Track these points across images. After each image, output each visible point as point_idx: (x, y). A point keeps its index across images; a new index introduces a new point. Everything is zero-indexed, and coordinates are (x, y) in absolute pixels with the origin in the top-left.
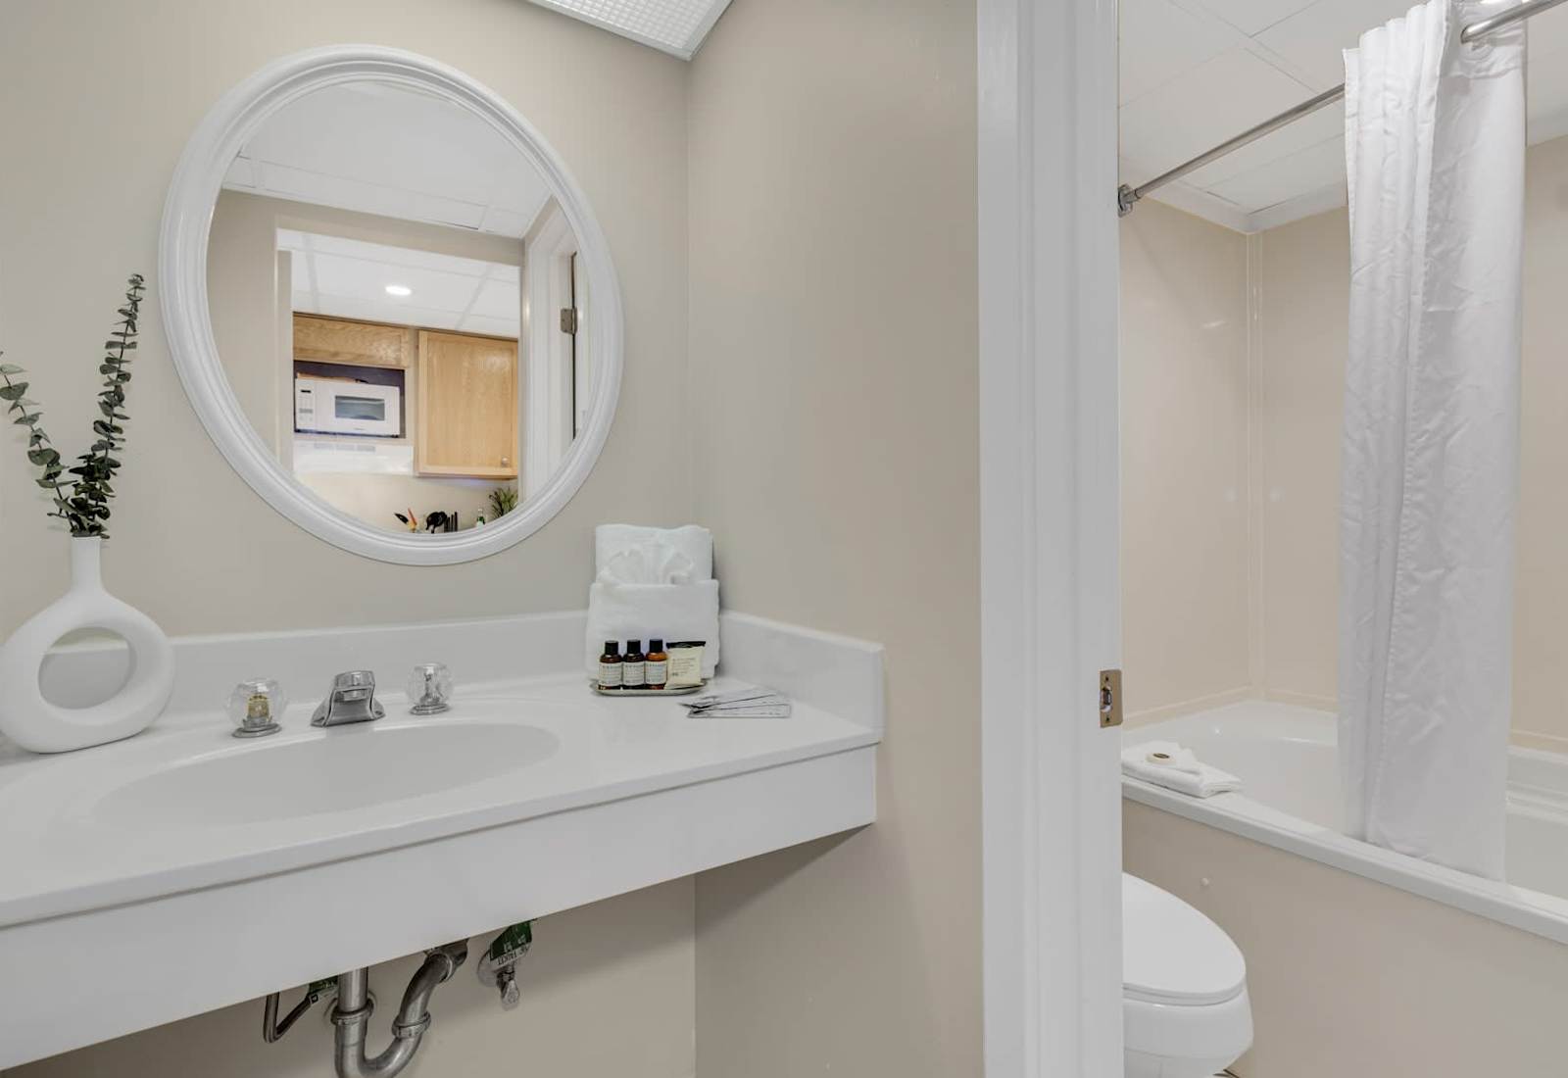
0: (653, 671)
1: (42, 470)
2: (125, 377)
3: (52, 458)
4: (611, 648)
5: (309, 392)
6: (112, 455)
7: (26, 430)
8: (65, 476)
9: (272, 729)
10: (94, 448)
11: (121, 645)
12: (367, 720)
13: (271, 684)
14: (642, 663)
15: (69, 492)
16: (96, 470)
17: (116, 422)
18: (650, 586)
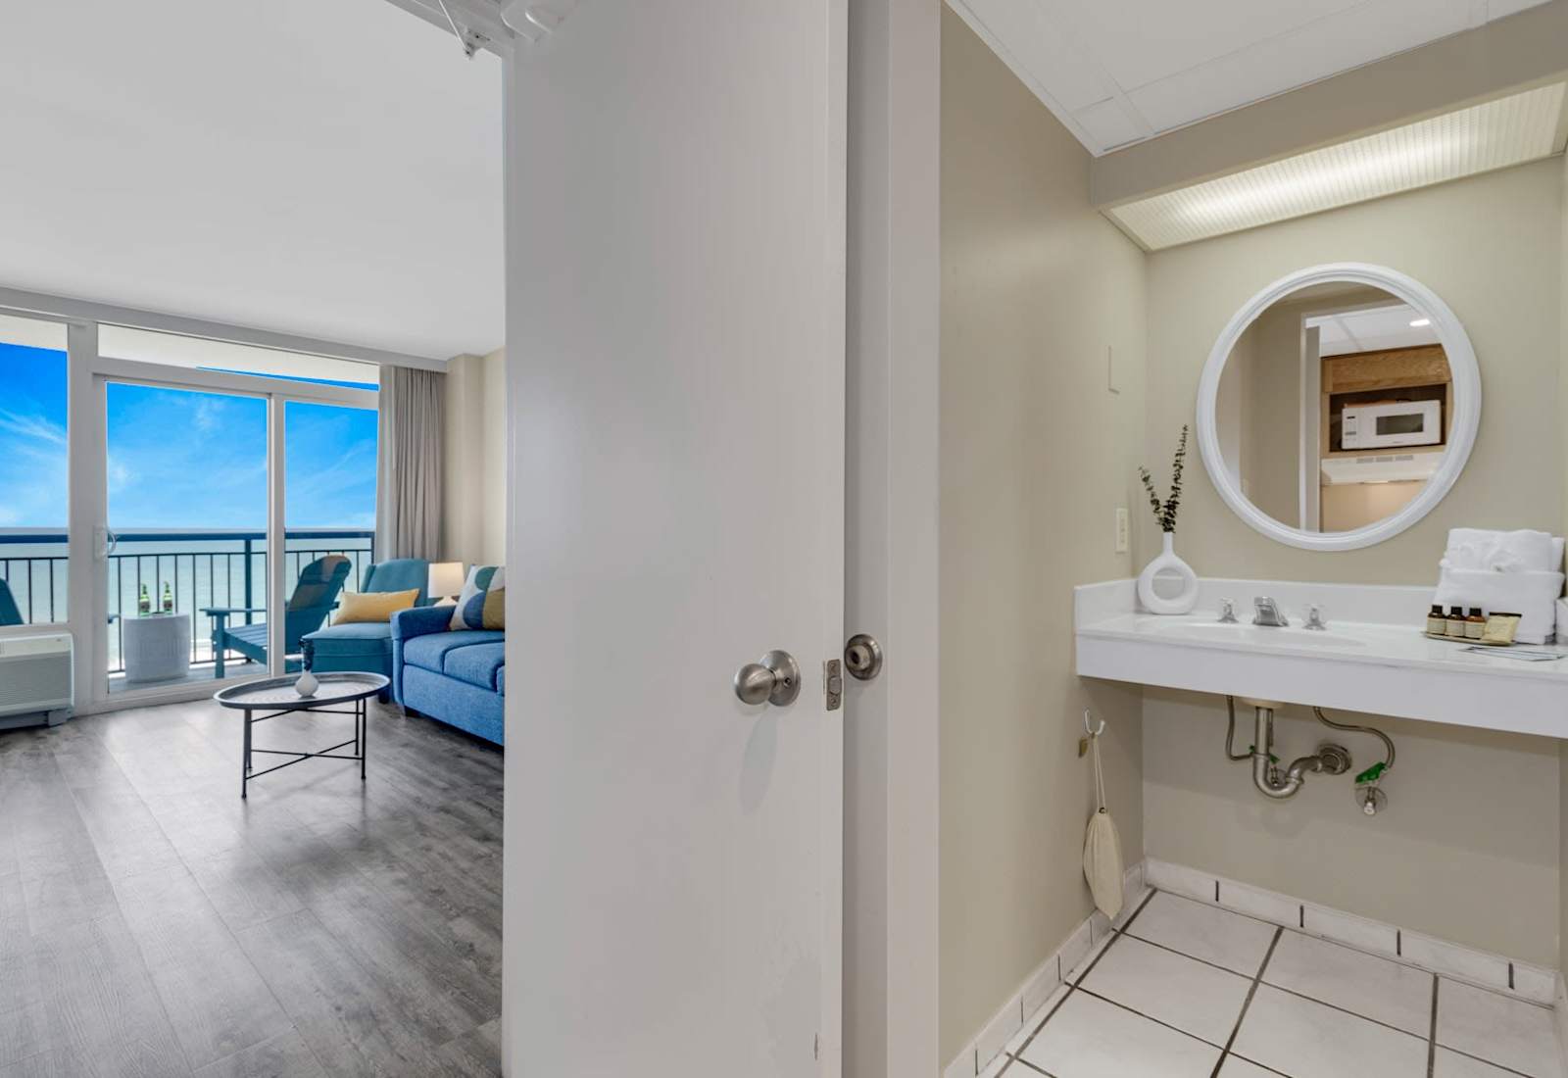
0: (1471, 628)
1: (1154, 507)
2: (1181, 467)
3: (1155, 502)
4: (1437, 611)
5: (1353, 417)
6: (1177, 500)
7: (1150, 493)
8: (1161, 509)
9: (1233, 620)
10: (1172, 497)
11: (1180, 578)
12: (1277, 625)
13: (1235, 601)
14: (1462, 622)
15: (1162, 515)
16: (1172, 506)
17: (1178, 486)
18: (1480, 572)
